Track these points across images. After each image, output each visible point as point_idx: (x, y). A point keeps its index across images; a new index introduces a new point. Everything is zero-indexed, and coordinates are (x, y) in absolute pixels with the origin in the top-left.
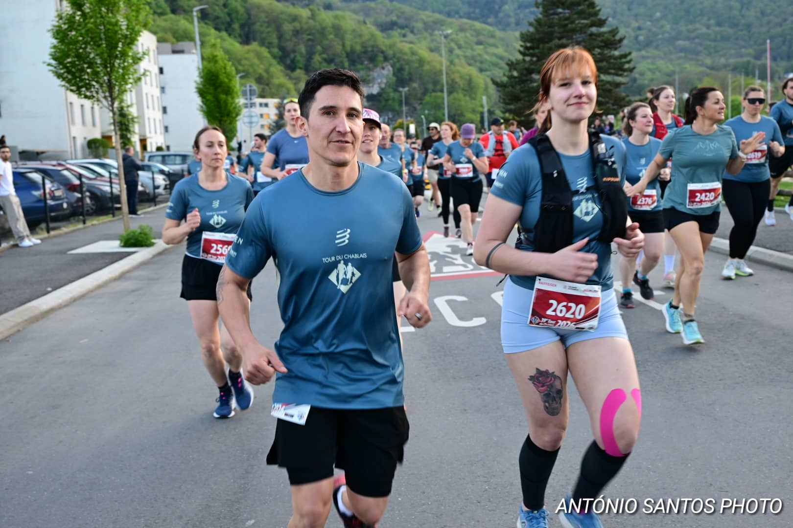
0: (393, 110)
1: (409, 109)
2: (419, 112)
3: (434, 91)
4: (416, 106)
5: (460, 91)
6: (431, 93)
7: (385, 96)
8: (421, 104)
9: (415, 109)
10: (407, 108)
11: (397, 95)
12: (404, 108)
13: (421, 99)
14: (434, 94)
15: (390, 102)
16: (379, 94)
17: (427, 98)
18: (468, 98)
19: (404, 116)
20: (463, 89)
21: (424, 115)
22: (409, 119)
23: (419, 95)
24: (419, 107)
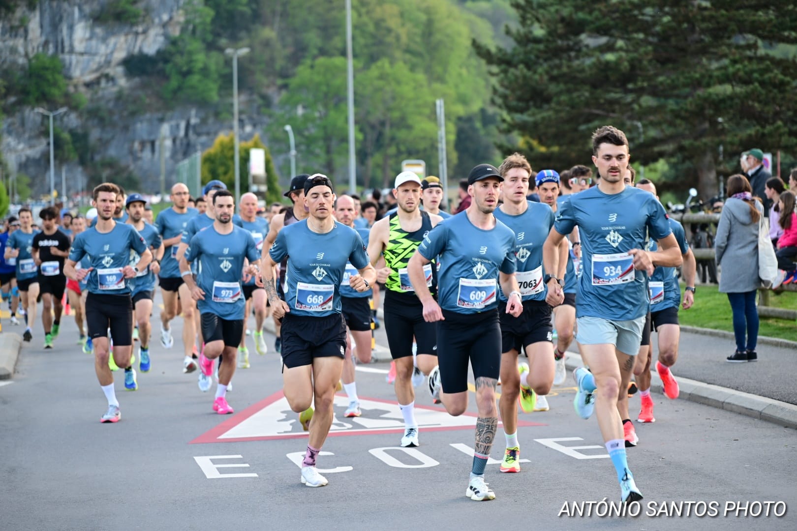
0: (202, 104)
1: (250, 102)
2: (278, 112)
3: (323, 52)
4: (271, 92)
5: (398, 54)
6: (315, 57)
7: (179, 60)
8: (285, 86)
9: (267, 102)
10: (244, 98)
11: (214, 61)
12: (237, 100)
13: (284, 75)
14: (321, 60)
15: (195, 79)
16: (163, 56)
17: (303, 72)
18: (421, 76)
19: (236, 123)
20: (408, 51)
21: (291, 121)
22: (248, 129)
23: (279, 64)
24: (278, 98)
